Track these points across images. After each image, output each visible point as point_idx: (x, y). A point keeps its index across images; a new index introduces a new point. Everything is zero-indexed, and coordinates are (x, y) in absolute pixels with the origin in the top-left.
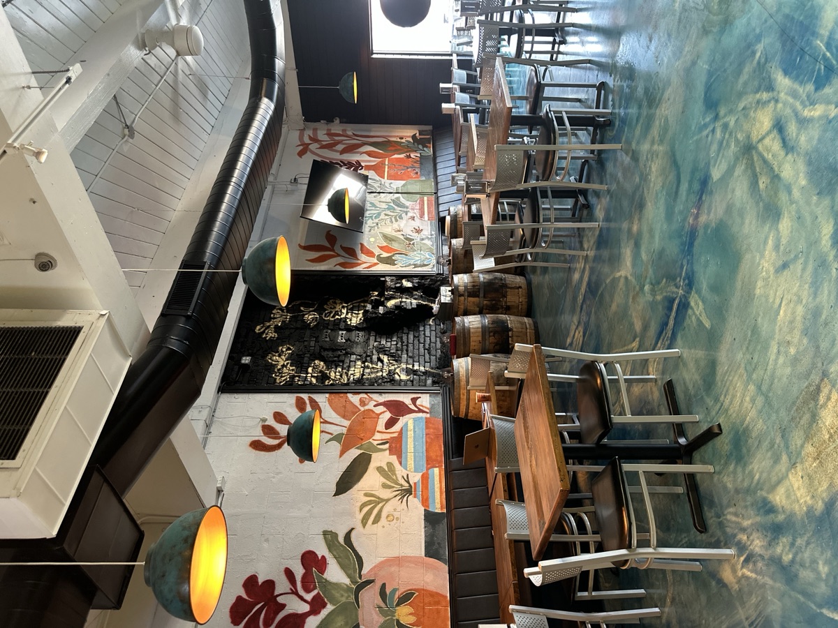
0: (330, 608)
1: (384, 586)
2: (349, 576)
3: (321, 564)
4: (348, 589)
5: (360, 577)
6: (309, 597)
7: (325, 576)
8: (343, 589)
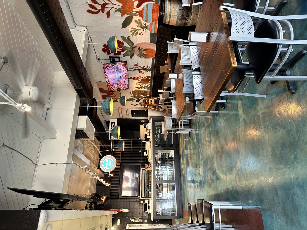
0: (126, 51)
1: (139, 48)
2: (130, 46)
3: (122, 43)
4: (130, 48)
5: (133, 46)
6: (121, 49)
7: (124, 45)
8: (129, 48)
